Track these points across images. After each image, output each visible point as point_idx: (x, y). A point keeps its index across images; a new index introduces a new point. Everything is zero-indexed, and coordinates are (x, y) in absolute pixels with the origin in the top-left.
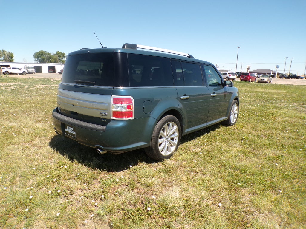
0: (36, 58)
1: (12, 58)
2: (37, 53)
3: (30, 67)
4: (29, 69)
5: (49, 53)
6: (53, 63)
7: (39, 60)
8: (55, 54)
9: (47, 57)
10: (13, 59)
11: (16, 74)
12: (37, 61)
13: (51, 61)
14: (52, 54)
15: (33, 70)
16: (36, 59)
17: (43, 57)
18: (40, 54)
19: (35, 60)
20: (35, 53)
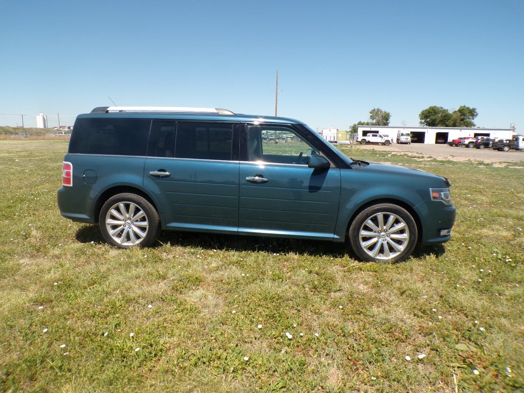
0: (423, 119)
1: (387, 120)
2: (426, 110)
3: (404, 134)
4: (402, 137)
5: (445, 110)
6: (450, 126)
7: (427, 122)
8: (455, 112)
9: (441, 116)
10: (388, 122)
11: (377, 143)
12: (423, 123)
13: (447, 123)
14: (451, 112)
15: (407, 139)
16: (423, 121)
17: (434, 117)
18: (429, 112)
19: (421, 123)
20: (423, 111)
